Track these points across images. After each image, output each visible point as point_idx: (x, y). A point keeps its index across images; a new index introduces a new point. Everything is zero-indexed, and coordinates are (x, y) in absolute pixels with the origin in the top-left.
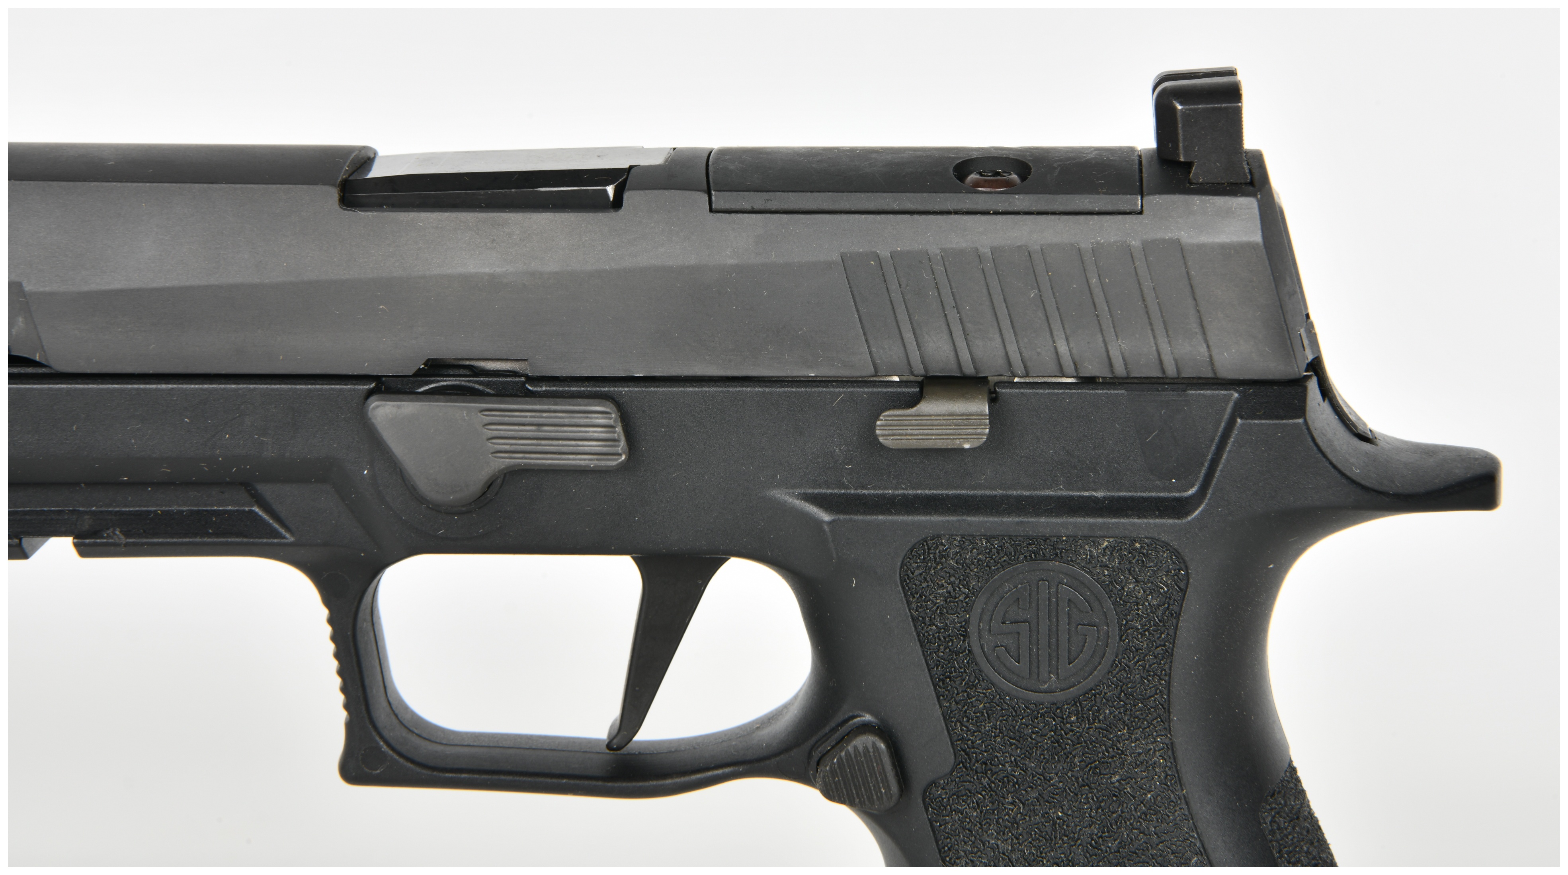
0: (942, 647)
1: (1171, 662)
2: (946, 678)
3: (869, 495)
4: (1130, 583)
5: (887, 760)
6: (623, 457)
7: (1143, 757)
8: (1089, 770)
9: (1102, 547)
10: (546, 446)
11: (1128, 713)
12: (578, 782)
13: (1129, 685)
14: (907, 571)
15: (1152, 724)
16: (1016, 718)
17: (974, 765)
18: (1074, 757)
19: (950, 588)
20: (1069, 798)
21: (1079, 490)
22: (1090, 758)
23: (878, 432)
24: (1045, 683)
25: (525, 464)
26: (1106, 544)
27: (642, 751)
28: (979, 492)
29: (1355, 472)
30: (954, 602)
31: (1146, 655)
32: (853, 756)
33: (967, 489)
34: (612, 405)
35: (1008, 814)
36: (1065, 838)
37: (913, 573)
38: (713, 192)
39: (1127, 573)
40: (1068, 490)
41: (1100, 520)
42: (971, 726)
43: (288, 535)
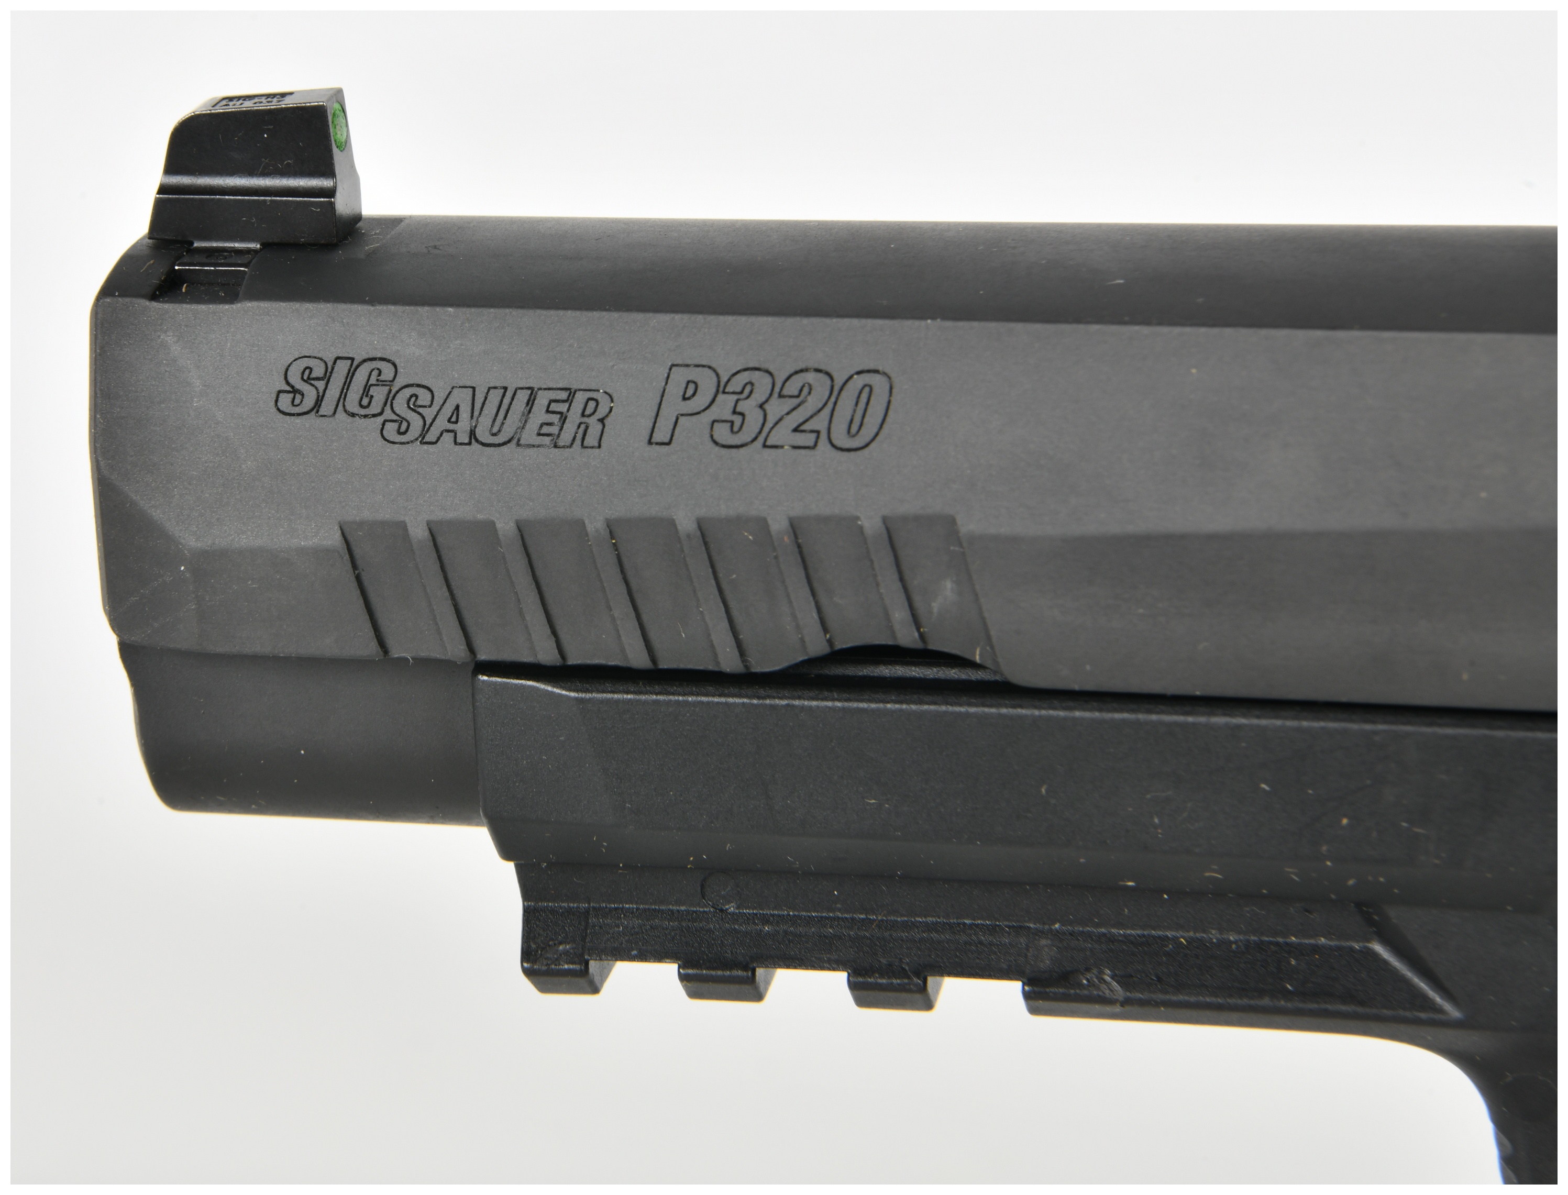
43: (1447, 1006)
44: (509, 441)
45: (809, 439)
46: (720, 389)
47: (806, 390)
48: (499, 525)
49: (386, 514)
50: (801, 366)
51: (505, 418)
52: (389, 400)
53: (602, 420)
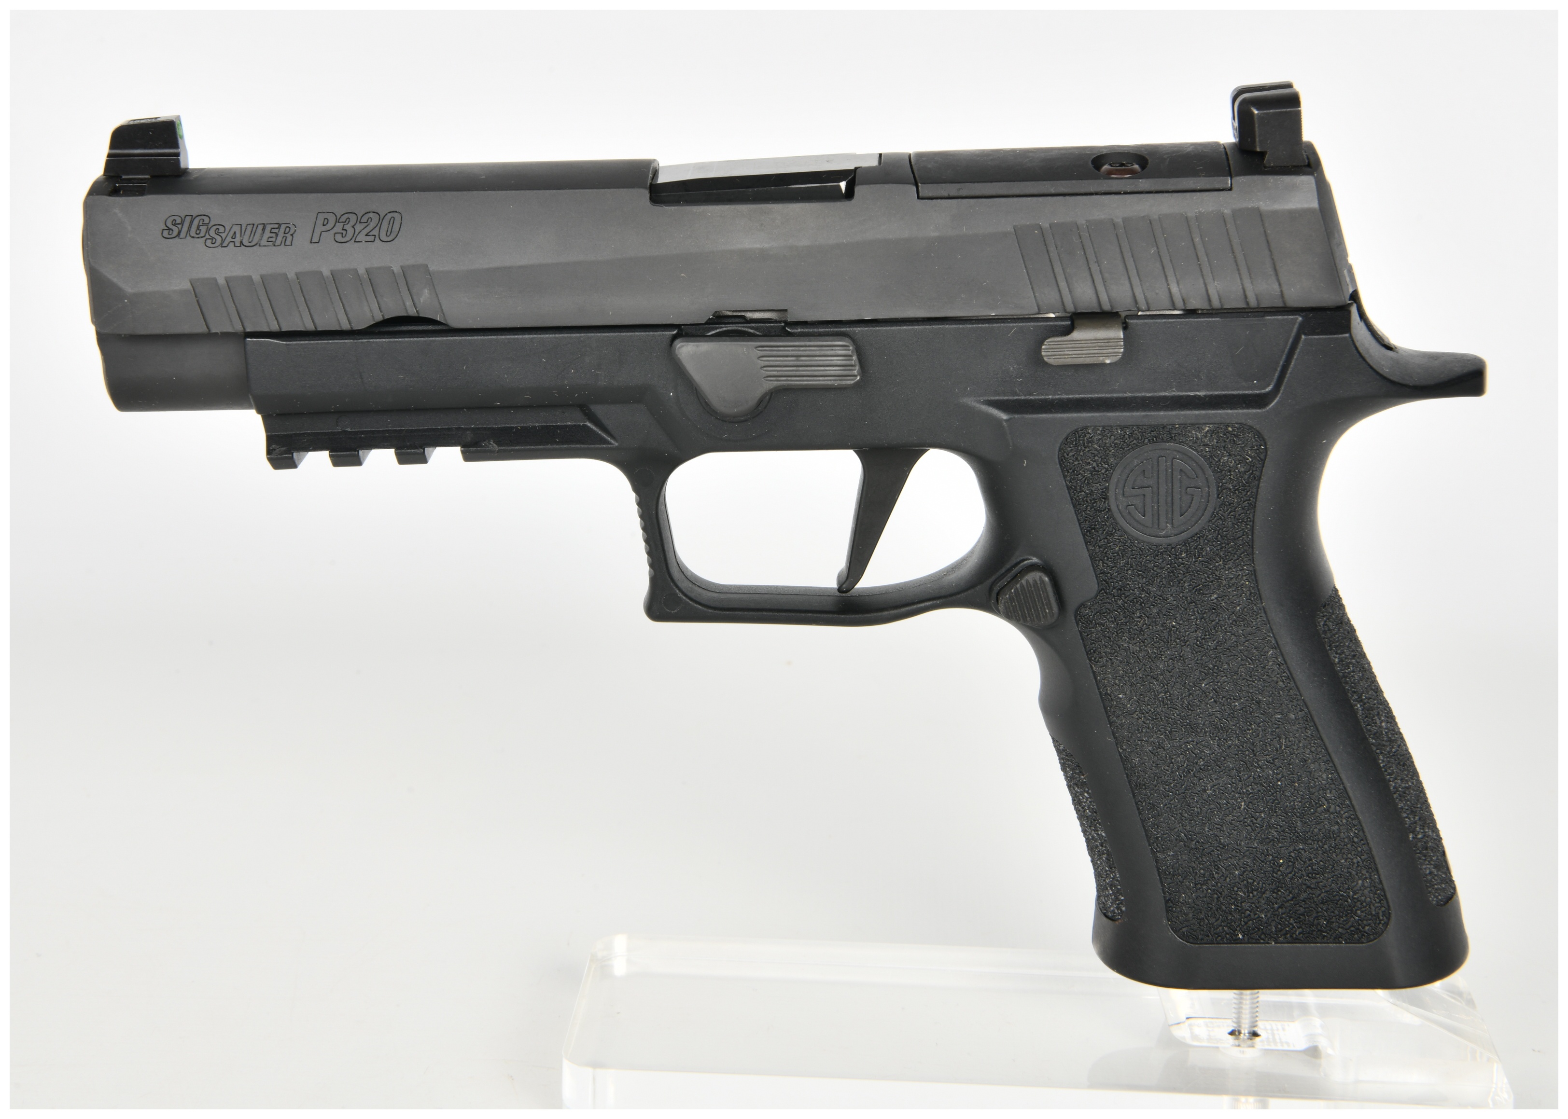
0: (1089, 507)
1: (1254, 512)
2: (1092, 529)
3: (1035, 400)
4: (1224, 456)
5: (1050, 589)
6: (858, 378)
7: (1234, 581)
8: (1195, 592)
9: (1205, 431)
10: (803, 371)
11: (1224, 549)
12: (819, 615)
13: (1224, 530)
14: (1063, 454)
15: (1240, 557)
16: (1142, 557)
17: (1112, 591)
18: (1185, 582)
19: (1095, 464)
20: (1181, 612)
21: (1187, 391)
22: (1196, 583)
23: (1043, 354)
24: (1163, 530)
25: (788, 385)
26: (1207, 429)
27: (861, 594)
28: (1115, 395)
29: (1385, 371)
30: (1098, 475)
31: (1236, 508)
32: (1025, 587)
33: (1106, 393)
34: (850, 341)
35: (1136, 625)
36: (1178, 641)
37: (1068, 455)
38: (920, 185)
39: (1223, 449)
40: (1178, 391)
41: (1203, 412)
42: (1110, 564)
43: (613, 442)
44: (256, 245)
45: (372, 238)
46: (337, 221)
47: (370, 220)
48: (253, 277)
49: (207, 275)
50: (367, 211)
51: (254, 236)
52: (208, 231)
53: (292, 235)
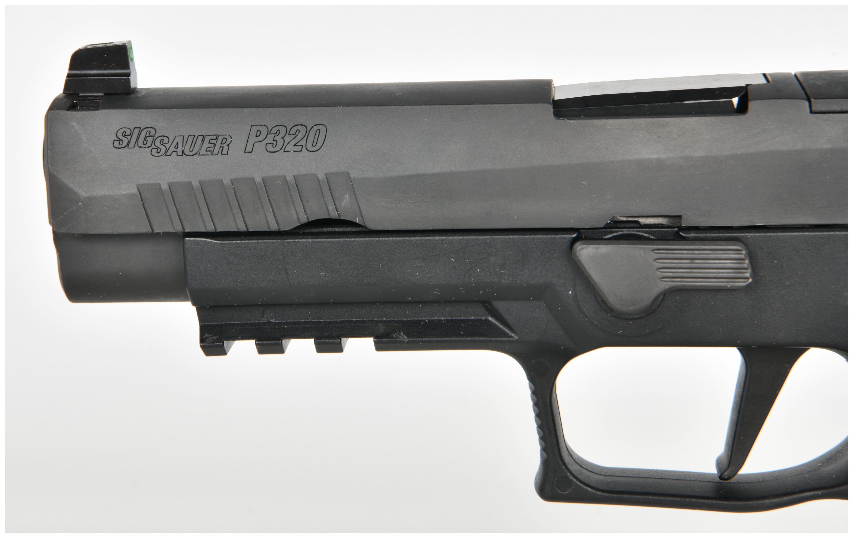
6: (750, 281)
10: (697, 273)
12: (702, 501)
25: (683, 286)
27: (739, 481)
34: (743, 245)
38: (812, 100)
43: (513, 335)
44: (196, 154)
45: (299, 148)
46: (269, 133)
47: (298, 132)
48: (193, 183)
49: (152, 181)
50: (296, 124)
51: (194, 146)
52: (154, 141)
53: (228, 145)
